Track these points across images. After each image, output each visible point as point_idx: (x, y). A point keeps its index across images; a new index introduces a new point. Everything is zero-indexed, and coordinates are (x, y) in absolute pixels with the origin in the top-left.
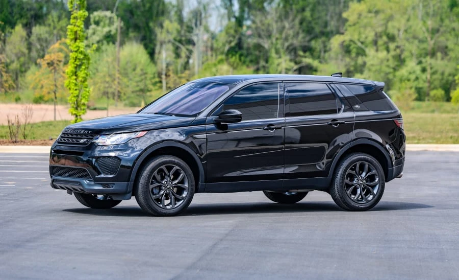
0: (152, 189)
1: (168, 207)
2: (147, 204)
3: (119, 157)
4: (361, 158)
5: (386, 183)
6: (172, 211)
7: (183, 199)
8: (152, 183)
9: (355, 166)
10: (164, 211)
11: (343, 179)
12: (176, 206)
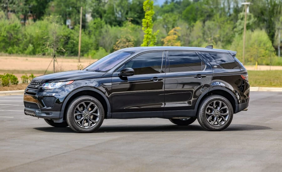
0: (76, 116)
1: (86, 127)
2: (72, 125)
3: (55, 96)
4: (217, 98)
5: (234, 114)
6: (88, 130)
7: (96, 122)
8: (76, 112)
9: (213, 103)
10: (83, 130)
11: (204, 111)
12: (91, 127)
